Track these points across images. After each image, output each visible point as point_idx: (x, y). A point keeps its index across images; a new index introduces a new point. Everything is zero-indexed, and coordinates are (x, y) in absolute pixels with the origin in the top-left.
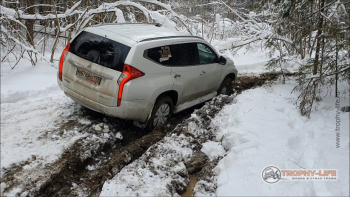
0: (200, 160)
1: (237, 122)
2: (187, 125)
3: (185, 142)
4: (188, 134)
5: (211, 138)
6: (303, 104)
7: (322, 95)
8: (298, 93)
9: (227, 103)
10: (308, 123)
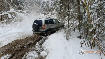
0: (40, 57)
1: (50, 44)
2: (35, 47)
3: (35, 53)
4: (36, 50)
5: (43, 50)
6: (67, 37)
7: (71, 34)
8: (65, 34)
9: (46, 39)
10: (69, 42)
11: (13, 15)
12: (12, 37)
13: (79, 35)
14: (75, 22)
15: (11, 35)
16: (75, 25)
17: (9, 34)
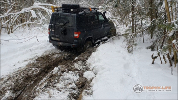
0: (83, 81)
1: (99, 60)
2: (74, 65)
4: (75, 70)
5: (87, 69)
6: (129, 47)
7: (137, 42)
8: (126, 43)
9: (94, 51)
10: (132, 56)
11: (40, 13)
12: (37, 48)
13: (151, 44)
14: (144, 22)
15: (37, 46)
16: (143, 27)
17: (33, 44)
